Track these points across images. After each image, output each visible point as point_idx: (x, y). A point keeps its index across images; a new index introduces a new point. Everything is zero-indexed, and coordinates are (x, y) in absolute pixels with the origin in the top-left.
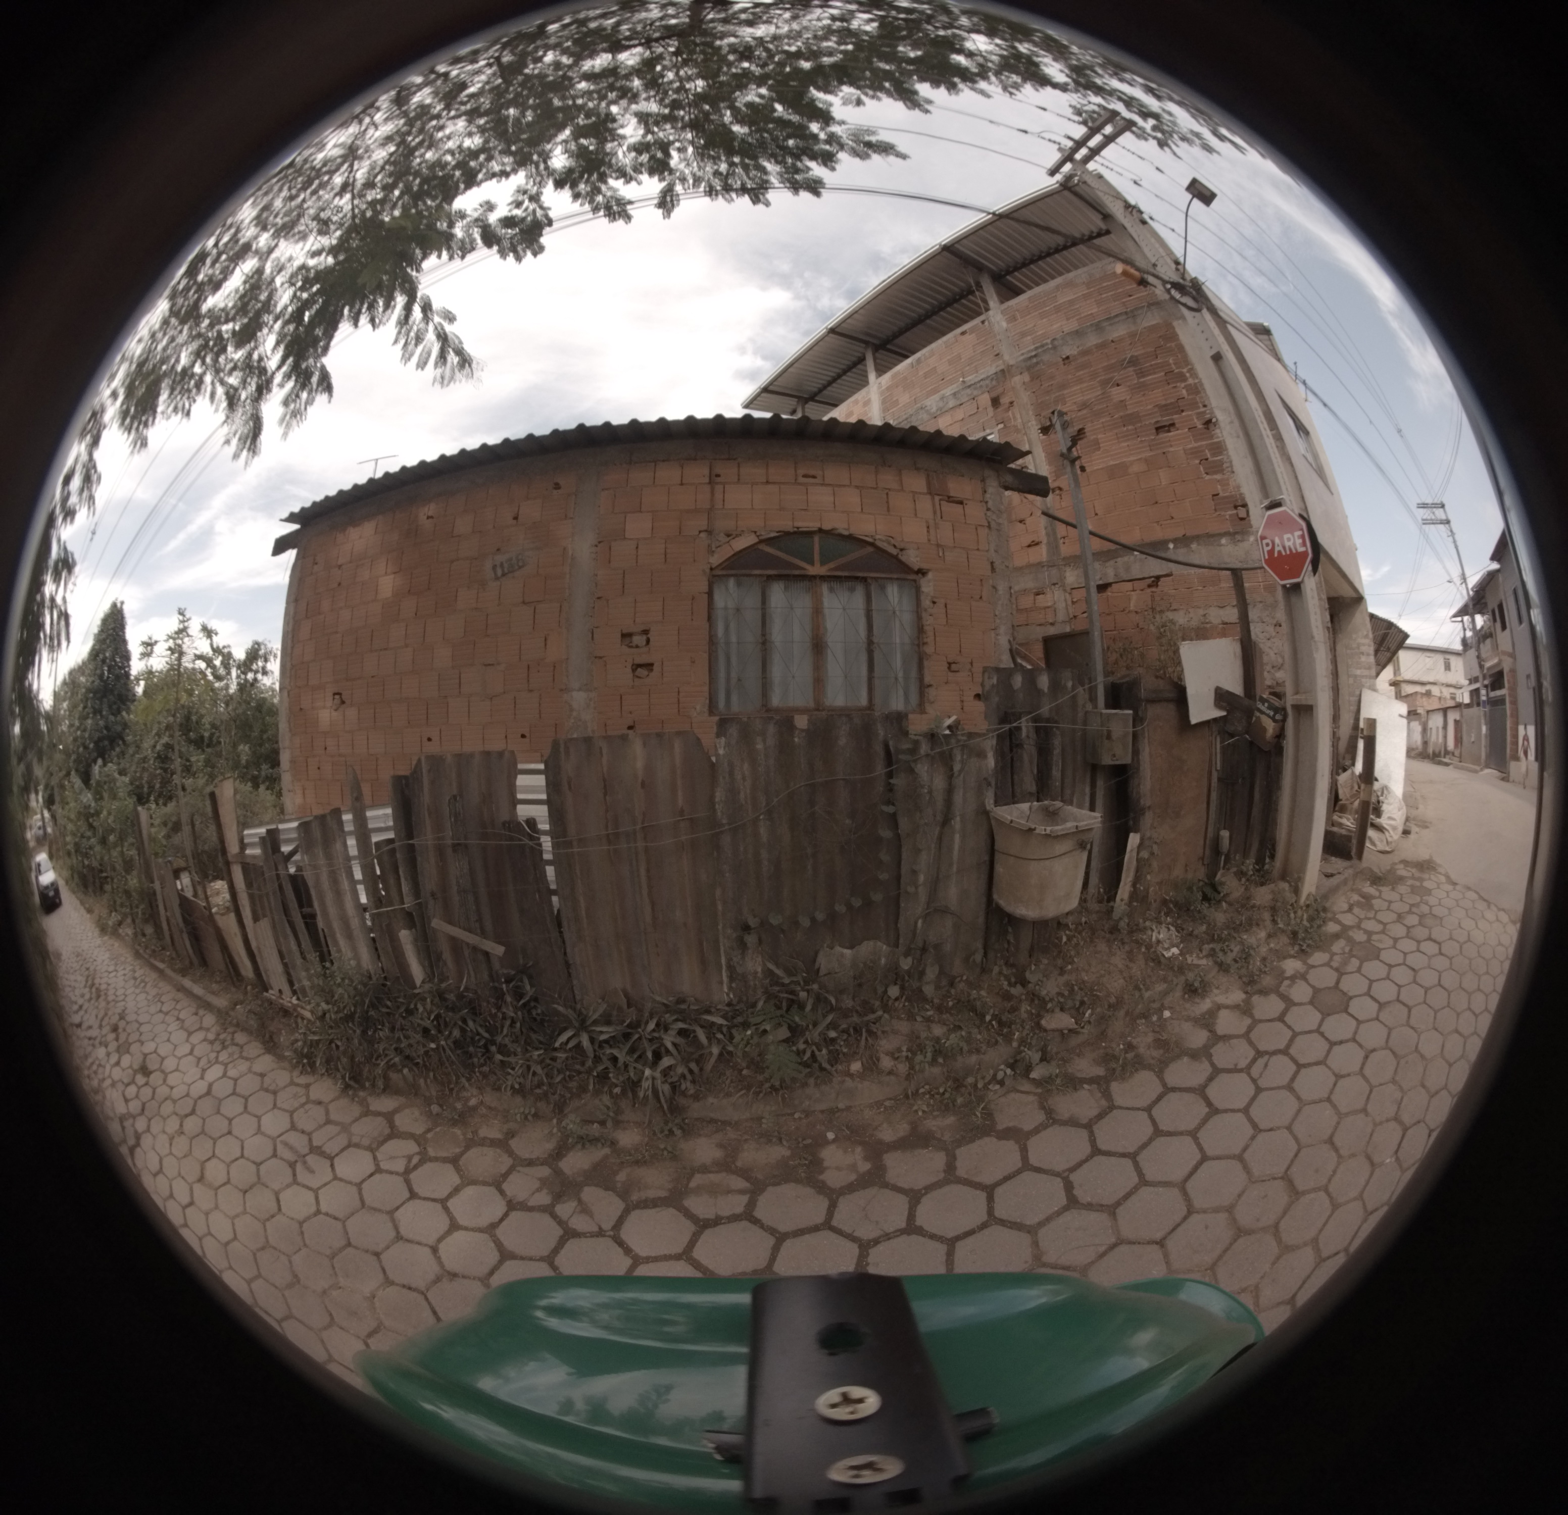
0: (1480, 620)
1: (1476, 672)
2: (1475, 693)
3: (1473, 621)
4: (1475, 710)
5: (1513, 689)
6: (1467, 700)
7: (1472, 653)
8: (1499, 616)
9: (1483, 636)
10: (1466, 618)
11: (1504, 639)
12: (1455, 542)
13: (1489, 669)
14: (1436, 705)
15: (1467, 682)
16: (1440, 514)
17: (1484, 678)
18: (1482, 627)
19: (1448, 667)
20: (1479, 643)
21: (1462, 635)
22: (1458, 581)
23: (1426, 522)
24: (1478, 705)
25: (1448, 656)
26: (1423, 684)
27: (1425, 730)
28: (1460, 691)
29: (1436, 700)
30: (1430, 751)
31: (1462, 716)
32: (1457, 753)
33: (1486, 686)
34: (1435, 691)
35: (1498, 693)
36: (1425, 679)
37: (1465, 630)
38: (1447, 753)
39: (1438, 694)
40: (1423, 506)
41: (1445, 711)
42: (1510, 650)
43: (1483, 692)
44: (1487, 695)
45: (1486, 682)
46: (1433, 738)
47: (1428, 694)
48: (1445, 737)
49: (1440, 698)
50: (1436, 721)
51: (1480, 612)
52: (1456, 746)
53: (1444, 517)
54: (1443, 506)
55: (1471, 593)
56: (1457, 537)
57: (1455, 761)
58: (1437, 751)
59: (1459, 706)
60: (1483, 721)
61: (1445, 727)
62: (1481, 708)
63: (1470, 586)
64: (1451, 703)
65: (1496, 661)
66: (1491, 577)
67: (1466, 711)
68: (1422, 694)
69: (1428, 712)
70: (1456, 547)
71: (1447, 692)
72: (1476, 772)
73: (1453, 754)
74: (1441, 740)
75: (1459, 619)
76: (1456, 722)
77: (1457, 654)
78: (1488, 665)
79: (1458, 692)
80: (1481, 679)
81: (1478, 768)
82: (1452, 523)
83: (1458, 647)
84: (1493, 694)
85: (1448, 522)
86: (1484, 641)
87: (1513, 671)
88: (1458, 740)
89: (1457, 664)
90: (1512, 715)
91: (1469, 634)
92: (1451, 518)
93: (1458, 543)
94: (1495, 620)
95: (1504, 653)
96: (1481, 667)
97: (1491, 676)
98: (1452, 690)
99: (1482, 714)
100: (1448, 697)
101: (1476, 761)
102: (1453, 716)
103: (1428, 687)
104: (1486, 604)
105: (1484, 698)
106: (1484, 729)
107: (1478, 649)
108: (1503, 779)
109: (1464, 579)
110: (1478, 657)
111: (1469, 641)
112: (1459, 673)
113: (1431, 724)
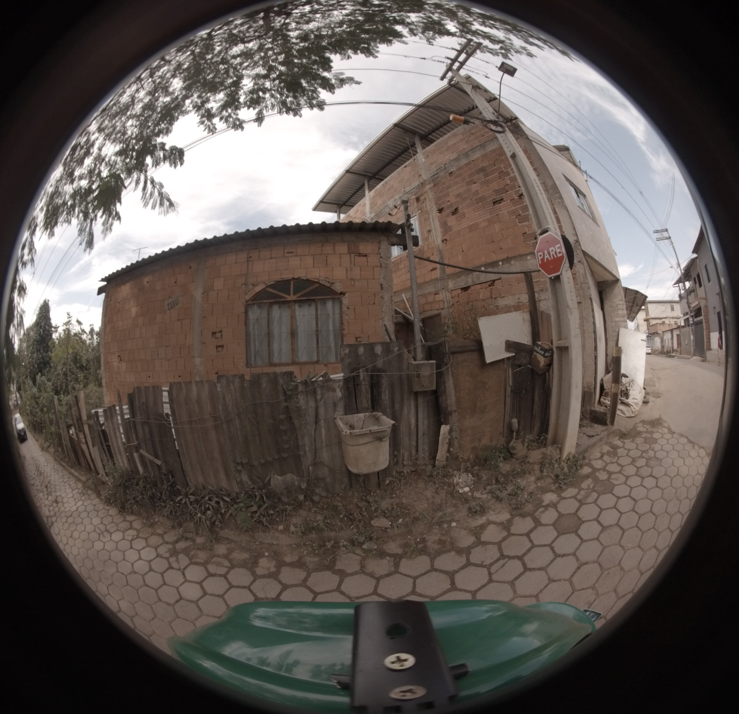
0: (688, 284)
1: (687, 310)
2: (687, 320)
3: (684, 285)
4: (687, 329)
5: (707, 316)
6: (683, 324)
7: (685, 301)
8: (698, 281)
9: (689, 292)
10: (680, 284)
11: (701, 292)
12: (673, 247)
13: (693, 308)
14: (667, 328)
15: (682, 315)
16: (665, 234)
17: (691, 312)
18: (689, 288)
19: (673, 309)
20: (688, 295)
21: (679, 293)
22: (675, 266)
23: (658, 239)
24: (689, 326)
25: (672, 304)
26: (660, 319)
27: (662, 341)
28: (680, 320)
29: (667, 326)
30: (665, 350)
31: (680, 332)
32: (679, 350)
33: (692, 316)
34: (667, 321)
35: (699, 319)
36: (661, 316)
37: (680, 290)
38: (673, 350)
39: (668, 323)
40: (657, 232)
41: (672, 331)
42: (704, 296)
43: (691, 319)
44: (693, 320)
45: (692, 314)
46: (667, 344)
47: (663, 323)
48: (672, 343)
49: (669, 325)
50: (668, 336)
51: (688, 280)
52: (678, 347)
53: (667, 236)
54: (667, 230)
55: (683, 271)
56: (674, 245)
57: (678, 354)
58: (669, 350)
59: (679, 327)
60: (691, 334)
61: (672, 338)
62: (690, 327)
63: (682, 268)
64: (675, 326)
65: (697, 303)
66: (693, 262)
67: (683, 330)
68: (660, 324)
69: (663, 332)
70: (674, 250)
71: (672, 321)
72: (689, 359)
73: (677, 351)
74: (670, 345)
75: (677, 285)
76: (678, 335)
77: (677, 302)
78: (693, 306)
79: (678, 321)
80: (689, 313)
81: (690, 357)
82: (672, 238)
83: (677, 299)
84: (696, 320)
85: (670, 238)
86: (690, 295)
87: (706, 307)
88: (679, 344)
89: (677, 307)
90: (706, 328)
91: (682, 292)
92: (671, 235)
93: (675, 248)
94: (696, 283)
95: (701, 298)
96: (689, 307)
97: (694, 311)
98: (675, 320)
99: (691, 330)
100: (673, 323)
101: (689, 353)
102: (676, 333)
103: (663, 320)
104: (691, 276)
105: (691, 322)
106: (692, 337)
107: (687, 299)
108: (703, 361)
109: (679, 265)
110: (687, 303)
111: (683, 296)
112: (678, 311)
113: (665, 338)
